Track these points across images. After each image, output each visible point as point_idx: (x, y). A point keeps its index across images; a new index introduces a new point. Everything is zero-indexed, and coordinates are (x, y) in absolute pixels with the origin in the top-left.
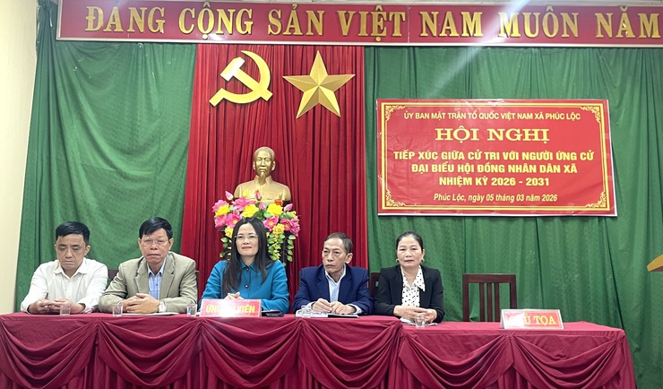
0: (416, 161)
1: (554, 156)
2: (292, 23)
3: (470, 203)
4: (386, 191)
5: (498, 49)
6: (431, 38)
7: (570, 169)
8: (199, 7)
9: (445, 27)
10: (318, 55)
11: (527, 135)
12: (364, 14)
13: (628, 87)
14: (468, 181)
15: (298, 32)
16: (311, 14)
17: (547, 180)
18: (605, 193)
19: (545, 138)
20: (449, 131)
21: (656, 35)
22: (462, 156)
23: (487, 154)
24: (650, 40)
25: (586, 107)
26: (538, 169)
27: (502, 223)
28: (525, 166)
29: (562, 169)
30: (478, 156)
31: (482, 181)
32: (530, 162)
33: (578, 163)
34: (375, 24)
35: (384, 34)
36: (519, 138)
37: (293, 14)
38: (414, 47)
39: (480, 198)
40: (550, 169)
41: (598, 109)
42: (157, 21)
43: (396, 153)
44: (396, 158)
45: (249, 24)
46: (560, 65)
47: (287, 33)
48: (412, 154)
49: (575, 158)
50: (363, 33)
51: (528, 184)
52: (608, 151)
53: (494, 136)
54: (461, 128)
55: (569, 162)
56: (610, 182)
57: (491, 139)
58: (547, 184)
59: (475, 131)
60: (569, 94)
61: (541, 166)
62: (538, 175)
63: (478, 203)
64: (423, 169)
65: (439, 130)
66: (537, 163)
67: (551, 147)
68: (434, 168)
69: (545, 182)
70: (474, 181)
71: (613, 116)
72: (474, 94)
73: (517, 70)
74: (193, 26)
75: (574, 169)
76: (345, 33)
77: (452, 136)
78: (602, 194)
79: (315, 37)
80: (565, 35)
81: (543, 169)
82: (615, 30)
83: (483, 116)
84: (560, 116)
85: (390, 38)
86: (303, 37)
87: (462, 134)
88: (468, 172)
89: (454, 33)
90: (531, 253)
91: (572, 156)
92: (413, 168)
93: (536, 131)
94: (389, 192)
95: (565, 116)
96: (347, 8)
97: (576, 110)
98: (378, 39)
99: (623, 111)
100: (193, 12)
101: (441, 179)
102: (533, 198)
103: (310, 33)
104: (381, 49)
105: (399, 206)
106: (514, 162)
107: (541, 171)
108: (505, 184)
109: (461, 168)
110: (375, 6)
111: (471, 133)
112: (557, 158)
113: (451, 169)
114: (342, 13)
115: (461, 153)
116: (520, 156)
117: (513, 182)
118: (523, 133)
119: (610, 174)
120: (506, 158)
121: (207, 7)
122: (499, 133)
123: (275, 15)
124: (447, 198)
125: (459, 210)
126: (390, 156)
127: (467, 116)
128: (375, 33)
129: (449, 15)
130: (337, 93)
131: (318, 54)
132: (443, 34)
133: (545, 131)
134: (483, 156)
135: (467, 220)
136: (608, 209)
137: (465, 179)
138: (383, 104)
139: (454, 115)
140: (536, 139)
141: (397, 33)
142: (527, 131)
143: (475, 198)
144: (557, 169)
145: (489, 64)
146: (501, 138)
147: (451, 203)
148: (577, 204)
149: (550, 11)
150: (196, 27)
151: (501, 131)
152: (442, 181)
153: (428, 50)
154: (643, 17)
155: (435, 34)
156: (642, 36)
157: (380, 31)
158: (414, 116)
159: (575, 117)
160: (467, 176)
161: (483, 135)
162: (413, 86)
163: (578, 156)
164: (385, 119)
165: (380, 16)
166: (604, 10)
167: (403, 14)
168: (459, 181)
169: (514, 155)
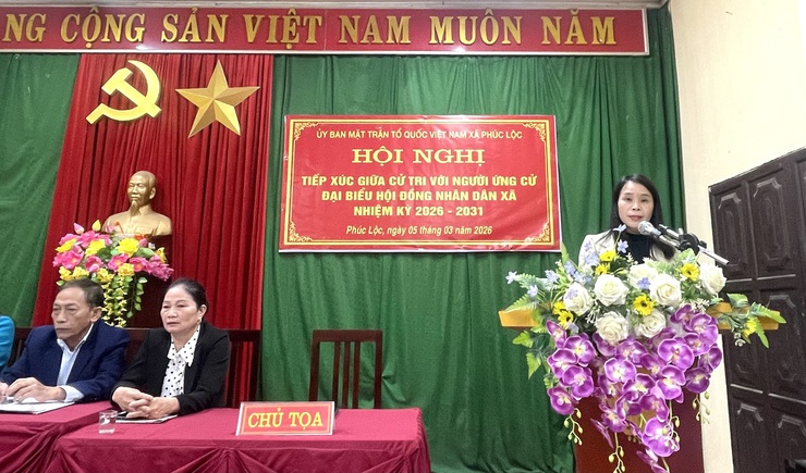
0: (327, 187)
1: (490, 181)
2: (190, 29)
3: (389, 237)
4: (290, 223)
5: (428, 58)
6: (350, 44)
7: (508, 196)
8: (84, 12)
9: (368, 33)
10: (219, 66)
11: (459, 156)
12: (274, 19)
13: (580, 100)
14: (388, 211)
15: (196, 38)
16: (213, 19)
17: (481, 209)
18: (549, 224)
19: (480, 160)
20: (368, 151)
21: (611, 41)
22: (382, 182)
23: (411, 178)
24: (605, 47)
25: (529, 123)
26: (470, 196)
27: (428, 261)
28: (456, 192)
29: (499, 196)
30: (401, 181)
31: (404, 211)
32: (460, 189)
33: (518, 188)
34: (286, 29)
35: (296, 40)
36: (449, 160)
37: (192, 19)
38: (331, 56)
39: (401, 231)
40: (484, 196)
41: (543, 127)
42: (37, 29)
43: (304, 178)
44: (304, 184)
45: (140, 31)
46: (500, 76)
47: (183, 39)
48: (323, 179)
49: (515, 184)
50: (272, 39)
51: (458, 214)
52: (554, 176)
53: (421, 158)
54: (383, 149)
55: (506, 188)
56: (555, 211)
57: (417, 161)
58: (481, 214)
59: (398, 152)
60: (511, 109)
61: (474, 193)
62: (471, 203)
63: (398, 237)
64: (335, 196)
65: (357, 151)
66: (471, 189)
67: (487, 170)
68: (349, 196)
69: (478, 211)
70: (395, 211)
71: (561, 135)
72: (400, 109)
73: (451, 83)
74: (76, 34)
75: (513, 196)
76: (250, 40)
77: (371, 158)
78: (545, 226)
79: (216, 44)
80: (506, 41)
81: (476, 196)
82: (564, 35)
83: (409, 135)
84: (498, 135)
85: (303, 44)
86: (202, 44)
87: (383, 156)
88: (388, 200)
89: (378, 40)
90: (460, 296)
91: (511, 181)
92: (324, 196)
93: (470, 152)
94: (293, 225)
95: (505, 134)
96: (254, 11)
97: (517, 128)
98: (289, 46)
99: (573, 129)
100: (78, 18)
101: (356, 208)
102: (462, 231)
103: (209, 40)
104: (294, 58)
105: (305, 241)
106: (443, 189)
107: (474, 199)
108: (432, 214)
109: (380, 196)
110: (288, 10)
111: (394, 155)
112: (494, 183)
113: (369, 196)
114: (248, 18)
115: (382, 178)
116: (450, 181)
117: (440, 211)
118: (454, 154)
119: (555, 202)
120: (433, 183)
121: (94, 12)
122: (426, 154)
123: (170, 20)
124: (362, 231)
125: (376, 245)
126: (297, 182)
127: (390, 135)
128: (285, 39)
129: (372, 20)
130: (239, 109)
131: (219, 64)
132: (365, 41)
133: (480, 152)
134: (407, 181)
135: (385, 257)
136: (552, 243)
137: (384, 208)
138: (292, 121)
139: (373, 134)
140: (470, 161)
141: (312, 39)
142: (459, 152)
143: (394, 231)
144: (493, 196)
145: (418, 75)
146: (428, 160)
147: (366, 237)
148: (515, 237)
149: (489, 14)
150: (80, 35)
151: (429, 151)
152: (358, 211)
153: (348, 59)
154: (596, 22)
155: (355, 41)
156: (595, 42)
157: (292, 37)
158: (328, 134)
159: (516, 135)
160: (387, 205)
161: (408, 156)
162: (329, 100)
163: (519, 182)
164: (294, 138)
165: (293, 20)
166: (551, 14)
167: (320, 19)
168: (377, 211)
169: (442, 180)
